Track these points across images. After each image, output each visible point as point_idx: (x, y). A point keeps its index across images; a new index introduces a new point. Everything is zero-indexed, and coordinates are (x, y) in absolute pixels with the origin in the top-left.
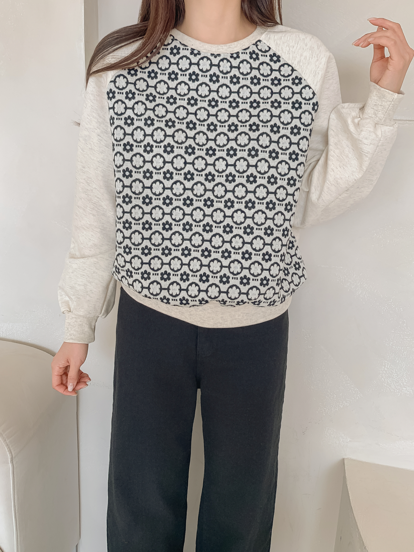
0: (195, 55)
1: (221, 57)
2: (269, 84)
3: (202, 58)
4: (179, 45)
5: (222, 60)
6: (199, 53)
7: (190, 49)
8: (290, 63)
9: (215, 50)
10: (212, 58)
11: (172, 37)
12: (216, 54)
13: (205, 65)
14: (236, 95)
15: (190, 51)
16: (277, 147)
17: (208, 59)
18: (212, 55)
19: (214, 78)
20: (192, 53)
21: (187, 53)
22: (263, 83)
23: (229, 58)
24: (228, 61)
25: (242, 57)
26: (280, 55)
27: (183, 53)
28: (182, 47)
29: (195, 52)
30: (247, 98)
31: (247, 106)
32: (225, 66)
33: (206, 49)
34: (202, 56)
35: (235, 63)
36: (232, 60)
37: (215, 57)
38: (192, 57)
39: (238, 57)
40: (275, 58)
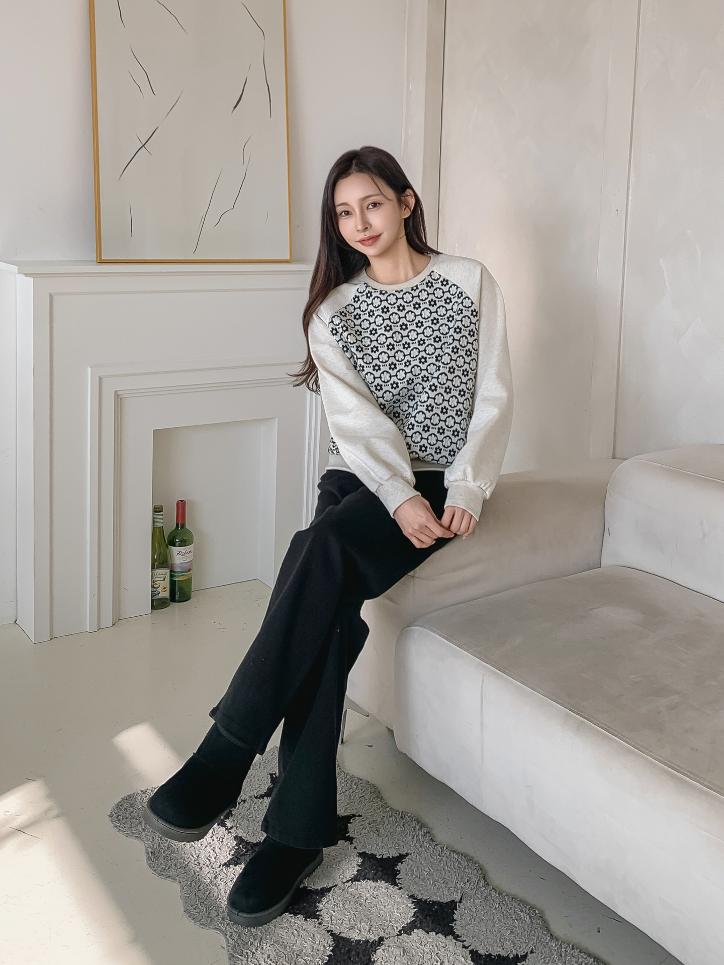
0: (384, 294)
1: (404, 292)
2: (443, 303)
3: (389, 295)
4: (371, 290)
5: (405, 293)
6: (386, 292)
7: (379, 291)
8: (456, 284)
9: (398, 287)
10: (397, 294)
11: (366, 285)
12: (399, 290)
13: (392, 299)
14: (420, 316)
15: (379, 293)
17: (394, 295)
18: (396, 291)
19: (401, 308)
20: (381, 293)
21: (378, 294)
22: (438, 304)
23: (410, 291)
24: (410, 293)
25: (420, 288)
26: (448, 279)
27: (374, 295)
28: (373, 291)
29: (384, 292)
30: (428, 317)
31: (429, 324)
32: (408, 298)
33: (390, 289)
34: (388, 294)
35: (415, 293)
36: (412, 292)
37: (399, 292)
38: (381, 296)
39: (417, 288)
40: (445, 282)
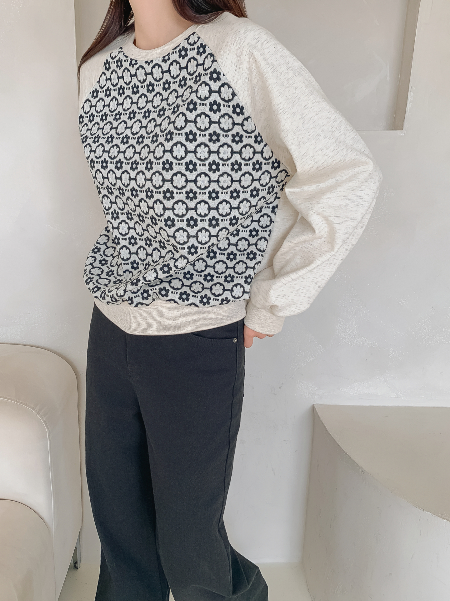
0: (133, 66)
4: (121, 58)
6: (136, 63)
7: (129, 60)
10: (146, 66)
11: (120, 49)
12: (149, 60)
13: (141, 75)
16: (195, 157)
18: (146, 62)
19: (151, 88)
20: (130, 64)
21: (127, 64)
23: (160, 63)
24: (159, 66)
25: (172, 57)
27: (124, 64)
29: (133, 62)
33: (143, 57)
34: (138, 65)
35: (166, 67)
37: (149, 64)
39: (169, 59)
40: (202, 48)
